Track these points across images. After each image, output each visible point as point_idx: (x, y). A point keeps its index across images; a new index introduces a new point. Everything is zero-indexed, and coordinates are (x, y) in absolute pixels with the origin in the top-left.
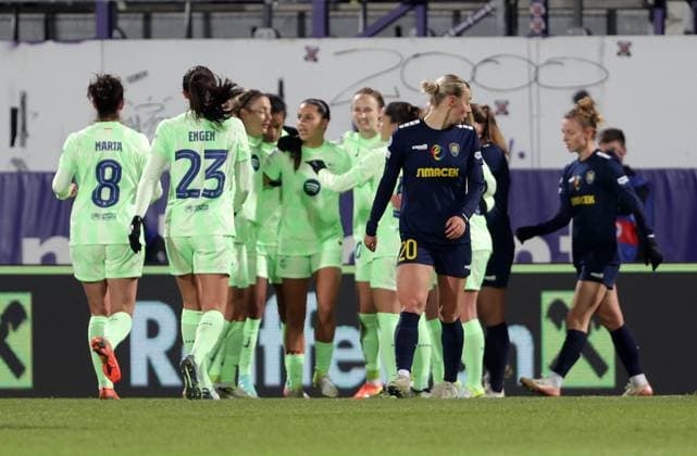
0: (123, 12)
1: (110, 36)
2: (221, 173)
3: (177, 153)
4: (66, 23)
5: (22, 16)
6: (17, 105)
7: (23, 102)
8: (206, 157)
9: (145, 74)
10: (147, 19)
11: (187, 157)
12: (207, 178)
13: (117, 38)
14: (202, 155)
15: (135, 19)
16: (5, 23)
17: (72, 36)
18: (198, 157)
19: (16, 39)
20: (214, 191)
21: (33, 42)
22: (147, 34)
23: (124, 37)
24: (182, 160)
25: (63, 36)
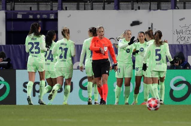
0: (178, 2)
1: (175, 8)
2: (39, 48)
3: (29, 43)
4: (163, 5)
5: (151, 3)
6: (150, 27)
7: (152, 26)
8: (35, 44)
9: (184, 18)
10: (185, 4)
11: (31, 44)
12: (35, 49)
13: (176, 9)
14: (34, 43)
15: (182, 4)
16: (147, 5)
17: (165, 8)
18: (33, 44)
19: (150, 9)
20: (38, 52)
21: (154, 10)
22: (185, 8)
23: (178, 9)
24: (30, 45)
25: (162, 8)
